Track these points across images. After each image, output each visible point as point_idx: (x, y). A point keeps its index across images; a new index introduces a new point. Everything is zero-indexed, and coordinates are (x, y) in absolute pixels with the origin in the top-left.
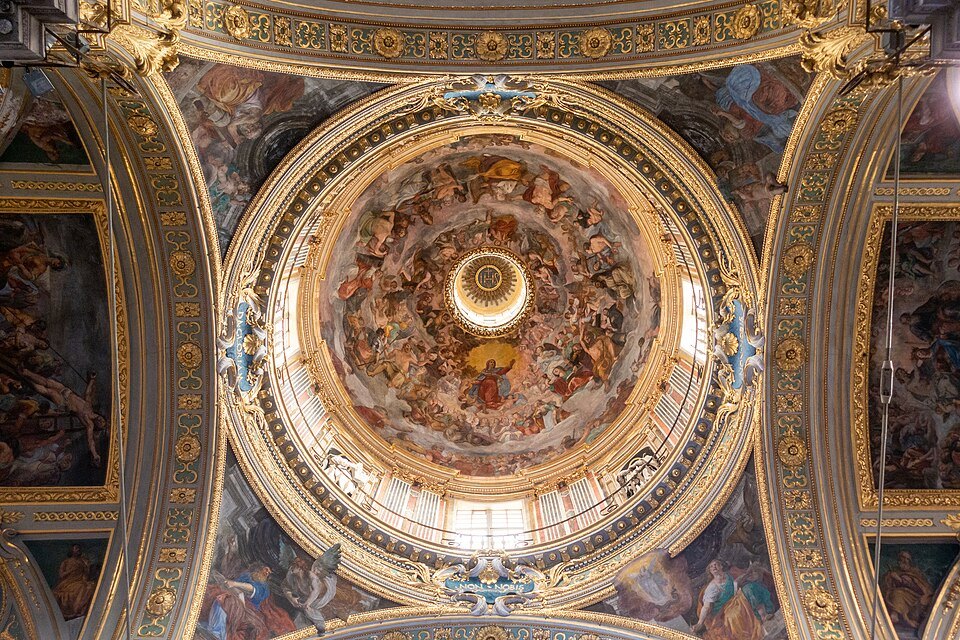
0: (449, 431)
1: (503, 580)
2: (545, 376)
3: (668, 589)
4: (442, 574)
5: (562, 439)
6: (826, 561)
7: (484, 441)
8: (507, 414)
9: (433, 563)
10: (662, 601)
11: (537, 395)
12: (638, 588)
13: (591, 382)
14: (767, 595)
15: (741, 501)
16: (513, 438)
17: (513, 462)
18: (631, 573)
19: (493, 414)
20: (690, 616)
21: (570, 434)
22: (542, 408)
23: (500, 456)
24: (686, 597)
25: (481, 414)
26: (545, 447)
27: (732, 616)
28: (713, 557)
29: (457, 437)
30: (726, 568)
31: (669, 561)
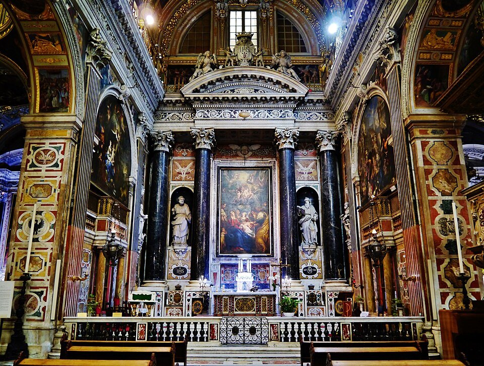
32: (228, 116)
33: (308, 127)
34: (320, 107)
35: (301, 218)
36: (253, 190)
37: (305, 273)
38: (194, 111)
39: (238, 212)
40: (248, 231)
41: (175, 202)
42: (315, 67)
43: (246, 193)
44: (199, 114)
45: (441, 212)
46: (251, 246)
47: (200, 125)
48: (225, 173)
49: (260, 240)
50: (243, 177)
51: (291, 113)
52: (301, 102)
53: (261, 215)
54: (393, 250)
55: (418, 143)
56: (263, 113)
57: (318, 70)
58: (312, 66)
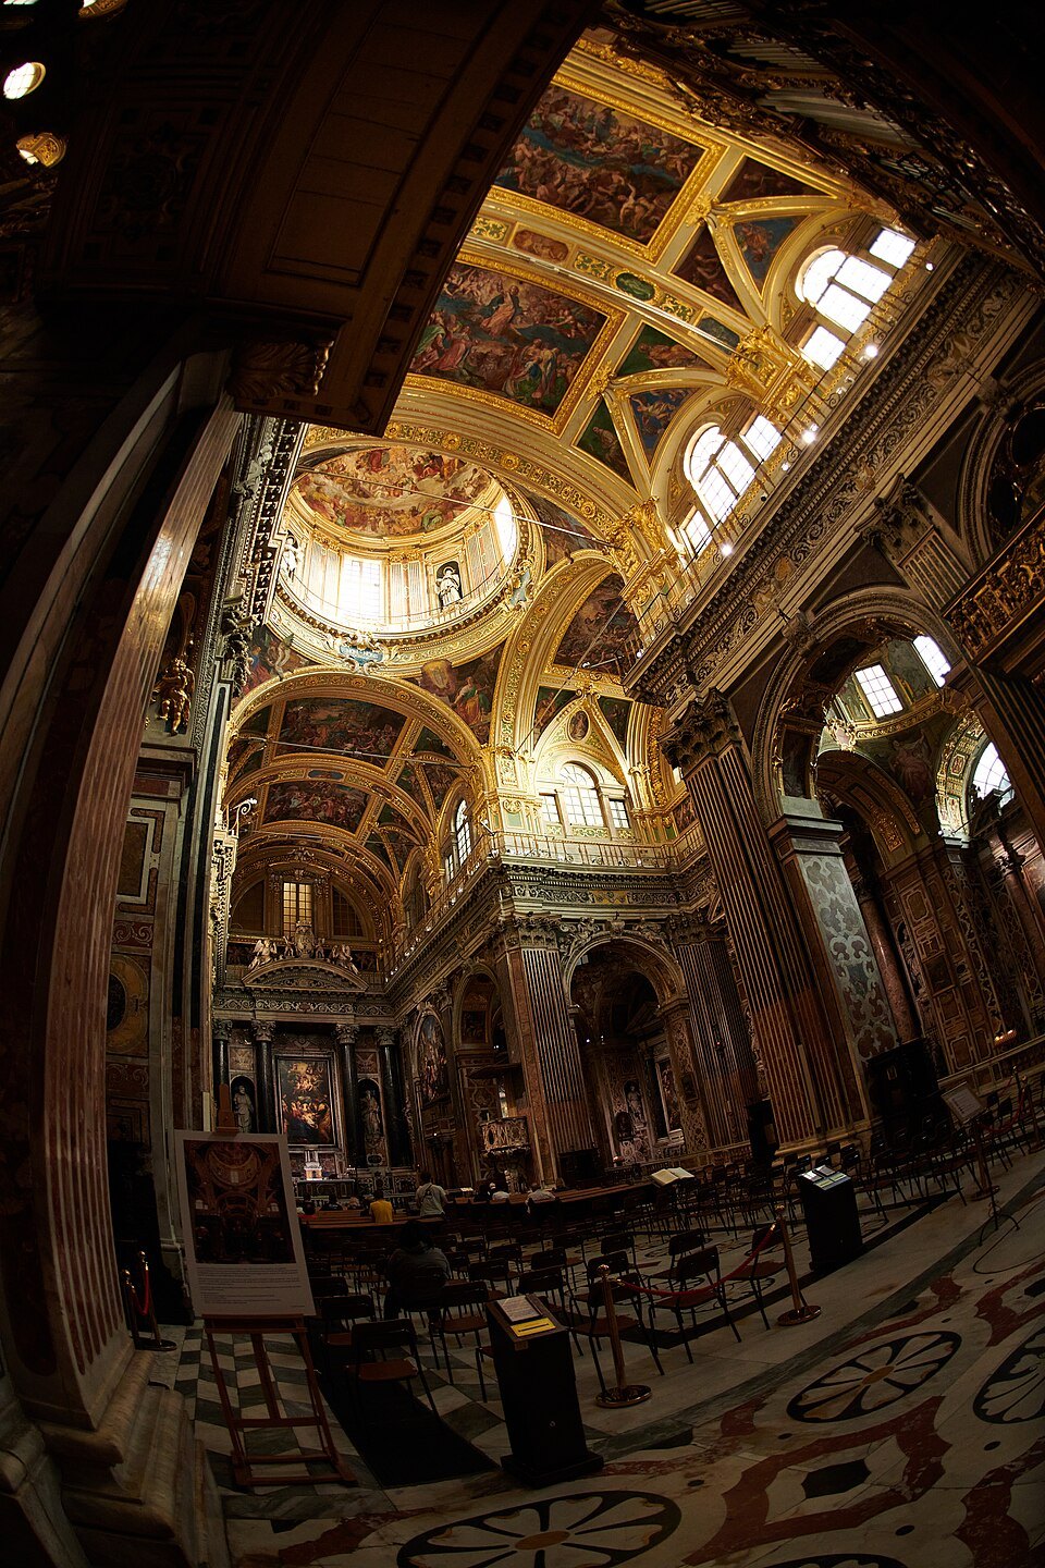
0: (346, 484)
1: (368, 649)
2: (412, 459)
3: (446, 681)
4: (339, 641)
5: (410, 507)
6: (518, 697)
7: (366, 495)
8: (382, 477)
9: (335, 634)
10: (441, 686)
11: (404, 470)
12: (432, 676)
13: (437, 476)
14: (488, 703)
15: (492, 657)
16: (382, 496)
17: (379, 515)
18: (431, 668)
19: (375, 475)
20: (452, 698)
21: (416, 505)
22: (404, 480)
23: (372, 508)
24: (453, 689)
25: (367, 474)
26: (399, 509)
27: (470, 705)
28: (471, 675)
29: (350, 489)
30: (475, 682)
31: (450, 669)
32: (288, 1008)
33: (367, 1021)
34: (379, 1000)
35: (363, 1110)
36: (312, 1081)
37: (371, 1161)
38: (254, 1000)
39: (299, 1103)
40: (310, 1122)
41: (235, 1090)
42: (372, 954)
43: (306, 1085)
44: (259, 1004)
45: (480, 1119)
46: (314, 1136)
47: (261, 1016)
48: (283, 1062)
49: (323, 1131)
50: (302, 1068)
51: (350, 1007)
52: (361, 997)
53: (322, 1106)
54: (450, 1143)
55: (464, 1070)
56: (322, 1007)
57: (375, 958)
58: (368, 953)
